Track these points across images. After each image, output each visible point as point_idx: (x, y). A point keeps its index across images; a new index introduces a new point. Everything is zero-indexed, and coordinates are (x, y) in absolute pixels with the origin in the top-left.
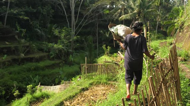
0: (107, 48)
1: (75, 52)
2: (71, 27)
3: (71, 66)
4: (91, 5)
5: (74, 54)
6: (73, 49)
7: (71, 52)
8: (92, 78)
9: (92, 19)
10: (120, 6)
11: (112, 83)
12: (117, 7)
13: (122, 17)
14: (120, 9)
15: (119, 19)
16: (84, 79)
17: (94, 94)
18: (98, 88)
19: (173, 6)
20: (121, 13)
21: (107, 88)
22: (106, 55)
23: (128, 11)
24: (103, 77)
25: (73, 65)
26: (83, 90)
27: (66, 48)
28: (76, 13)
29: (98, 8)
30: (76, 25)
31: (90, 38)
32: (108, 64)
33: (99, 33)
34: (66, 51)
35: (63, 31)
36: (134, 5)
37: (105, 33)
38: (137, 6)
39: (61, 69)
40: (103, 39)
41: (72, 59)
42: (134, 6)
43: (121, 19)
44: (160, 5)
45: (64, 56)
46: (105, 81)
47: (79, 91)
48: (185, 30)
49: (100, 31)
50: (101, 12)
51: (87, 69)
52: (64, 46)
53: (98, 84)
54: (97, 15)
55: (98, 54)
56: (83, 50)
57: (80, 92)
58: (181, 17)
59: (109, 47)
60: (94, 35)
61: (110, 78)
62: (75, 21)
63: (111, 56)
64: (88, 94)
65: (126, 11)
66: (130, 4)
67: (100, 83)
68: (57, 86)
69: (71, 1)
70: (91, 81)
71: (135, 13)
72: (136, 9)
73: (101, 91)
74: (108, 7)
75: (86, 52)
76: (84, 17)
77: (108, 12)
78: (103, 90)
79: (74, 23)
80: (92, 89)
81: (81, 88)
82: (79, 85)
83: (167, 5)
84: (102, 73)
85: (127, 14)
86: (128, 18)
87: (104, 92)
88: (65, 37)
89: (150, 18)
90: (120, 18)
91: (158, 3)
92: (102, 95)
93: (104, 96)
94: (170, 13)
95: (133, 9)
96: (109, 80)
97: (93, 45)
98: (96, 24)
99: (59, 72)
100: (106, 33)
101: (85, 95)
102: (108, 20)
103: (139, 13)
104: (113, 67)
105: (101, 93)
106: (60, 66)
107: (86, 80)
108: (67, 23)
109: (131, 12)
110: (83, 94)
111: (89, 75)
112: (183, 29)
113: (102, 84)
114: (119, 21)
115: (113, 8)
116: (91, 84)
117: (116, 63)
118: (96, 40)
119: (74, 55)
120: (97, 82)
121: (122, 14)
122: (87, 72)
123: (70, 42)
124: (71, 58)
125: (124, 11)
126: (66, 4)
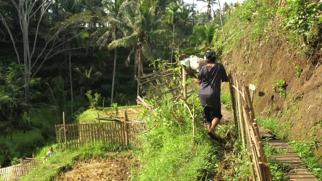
0: (94, 97)
1: (33, 107)
2: (22, 62)
3: (26, 131)
4: (57, 24)
5: (30, 109)
6: (28, 101)
7: (25, 106)
8: (77, 149)
9: (61, 48)
10: (110, 25)
11: (112, 154)
12: (102, 26)
13: (112, 43)
14: (108, 29)
15: (109, 46)
16: (63, 151)
17: (84, 176)
18: (89, 166)
19: (193, 25)
20: (110, 36)
21: (104, 164)
22: (93, 108)
23: (123, 33)
24: (95, 145)
25: (30, 129)
26: (64, 170)
27: (16, 100)
28: (31, 38)
29: (69, 28)
30: (33, 60)
31: (59, 80)
32: (103, 123)
33: (74, 72)
34: (16, 106)
35: (9, 70)
36: (133, 22)
37: (83, 71)
38: (138, 25)
39: (8, 137)
40: (80, 82)
41: (28, 119)
42: (133, 24)
43: (111, 46)
44: (174, 22)
45: (14, 114)
46: (100, 152)
47: (55, 172)
48: (225, 62)
49: (75, 69)
50: (76, 36)
51: (67, 132)
52: (12, 97)
53: (88, 157)
54: (69, 40)
55: (74, 108)
56: (47, 103)
57: (59, 174)
58: (217, 40)
59: (97, 95)
60: (65, 75)
61: (107, 146)
62: (31, 51)
63: (101, 110)
64: (73, 177)
65: (118, 32)
66: (125, 21)
67: (92, 156)
68: (8, 167)
69: (21, 17)
70: (75, 154)
71: (135, 36)
72: (135, 30)
73: (96, 170)
74: (86, 26)
75: (51, 106)
76: (47, 44)
77: (86, 35)
78: (98, 168)
79: (29, 55)
80: (78, 167)
81: (59, 167)
82: (54, 163)
83: (185, 23)
84: (93, 138)
85: (121, 38)
86: (123, 44)
87: (101, 171)
88: (14, 81)
89: (158, 45)
90: (110, 44)
91: (171, 18)
92: (98, 177)
93: (101, 177)
94: (191, 36)
95: (130, 30)
96: (107, 150)
97: (65, 93)
98: (68, 56)
99: (4, 144)
100: (86, 71)
101: (68, 178)
102: (87, 50)
103: (141, 36)
104: (113, 128)
105: (96, 174)
106: (6, 134)
107: (65, 152)
108: (16, 55)
109: (128, 35)
110: (63, 177)
111: (70, 144)
112: (221, 60)
113: (95, 158)
114: (107, 50)
115: (96, 29)
116: (76, 159)
117: (116, 121)
118: (69, 83)
119: (30, 112)
120: (86, 155)
121: (111, 39)
122: (67, 139)
123: (23, 89)
124: (26, 117)
125: (116, 33)
126: (11, 21)
